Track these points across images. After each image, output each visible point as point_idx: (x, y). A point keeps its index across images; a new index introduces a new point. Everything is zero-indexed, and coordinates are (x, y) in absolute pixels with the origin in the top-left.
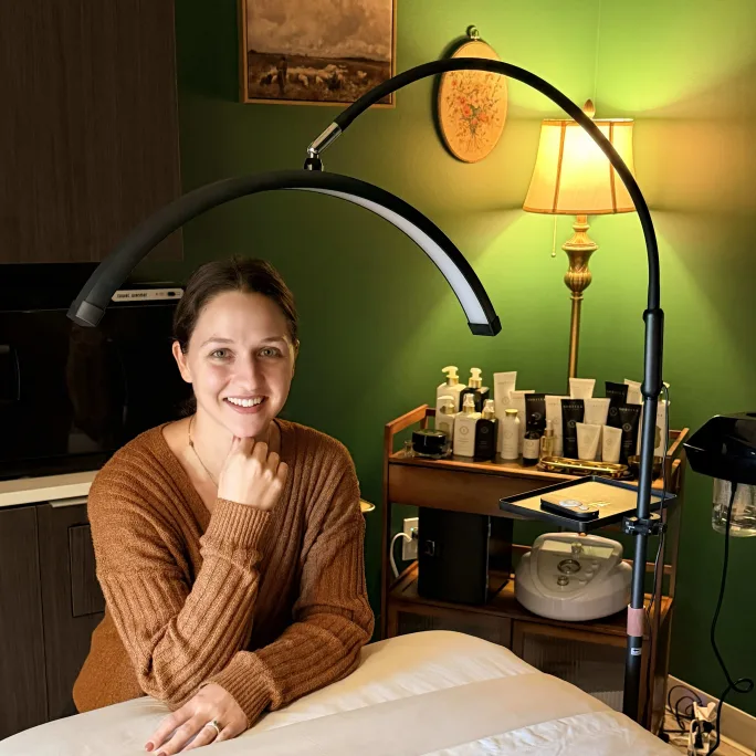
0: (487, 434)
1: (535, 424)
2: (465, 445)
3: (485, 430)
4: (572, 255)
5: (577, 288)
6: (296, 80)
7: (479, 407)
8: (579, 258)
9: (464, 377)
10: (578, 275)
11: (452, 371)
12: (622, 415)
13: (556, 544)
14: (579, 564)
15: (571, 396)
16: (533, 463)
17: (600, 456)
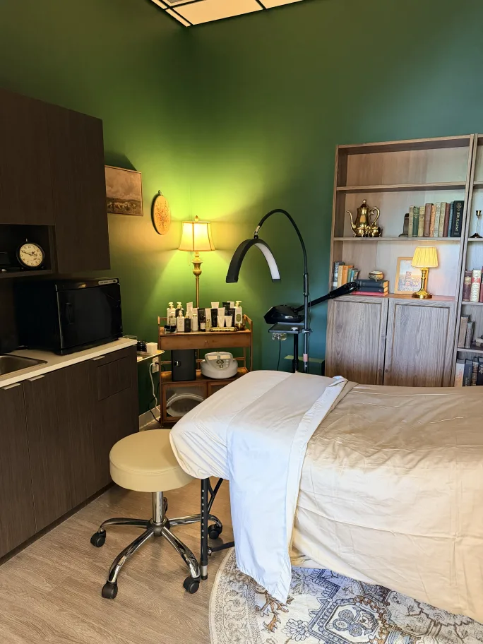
0: (188, 323)
1: (201, 318)
2: (181, 328)
3: (187, 322)
4: (195, 264)
5: (197, 275)
6: (117, 207)
7: (184, 315)
8: (197, 265)
9: (175, 306)
10: (197, 271)
11: (171, 304)
12: (230, 312)
13: (212, 356)
14: (222, 361)
15: (213, 308)
16: (204, 331)
17: (225, 326)
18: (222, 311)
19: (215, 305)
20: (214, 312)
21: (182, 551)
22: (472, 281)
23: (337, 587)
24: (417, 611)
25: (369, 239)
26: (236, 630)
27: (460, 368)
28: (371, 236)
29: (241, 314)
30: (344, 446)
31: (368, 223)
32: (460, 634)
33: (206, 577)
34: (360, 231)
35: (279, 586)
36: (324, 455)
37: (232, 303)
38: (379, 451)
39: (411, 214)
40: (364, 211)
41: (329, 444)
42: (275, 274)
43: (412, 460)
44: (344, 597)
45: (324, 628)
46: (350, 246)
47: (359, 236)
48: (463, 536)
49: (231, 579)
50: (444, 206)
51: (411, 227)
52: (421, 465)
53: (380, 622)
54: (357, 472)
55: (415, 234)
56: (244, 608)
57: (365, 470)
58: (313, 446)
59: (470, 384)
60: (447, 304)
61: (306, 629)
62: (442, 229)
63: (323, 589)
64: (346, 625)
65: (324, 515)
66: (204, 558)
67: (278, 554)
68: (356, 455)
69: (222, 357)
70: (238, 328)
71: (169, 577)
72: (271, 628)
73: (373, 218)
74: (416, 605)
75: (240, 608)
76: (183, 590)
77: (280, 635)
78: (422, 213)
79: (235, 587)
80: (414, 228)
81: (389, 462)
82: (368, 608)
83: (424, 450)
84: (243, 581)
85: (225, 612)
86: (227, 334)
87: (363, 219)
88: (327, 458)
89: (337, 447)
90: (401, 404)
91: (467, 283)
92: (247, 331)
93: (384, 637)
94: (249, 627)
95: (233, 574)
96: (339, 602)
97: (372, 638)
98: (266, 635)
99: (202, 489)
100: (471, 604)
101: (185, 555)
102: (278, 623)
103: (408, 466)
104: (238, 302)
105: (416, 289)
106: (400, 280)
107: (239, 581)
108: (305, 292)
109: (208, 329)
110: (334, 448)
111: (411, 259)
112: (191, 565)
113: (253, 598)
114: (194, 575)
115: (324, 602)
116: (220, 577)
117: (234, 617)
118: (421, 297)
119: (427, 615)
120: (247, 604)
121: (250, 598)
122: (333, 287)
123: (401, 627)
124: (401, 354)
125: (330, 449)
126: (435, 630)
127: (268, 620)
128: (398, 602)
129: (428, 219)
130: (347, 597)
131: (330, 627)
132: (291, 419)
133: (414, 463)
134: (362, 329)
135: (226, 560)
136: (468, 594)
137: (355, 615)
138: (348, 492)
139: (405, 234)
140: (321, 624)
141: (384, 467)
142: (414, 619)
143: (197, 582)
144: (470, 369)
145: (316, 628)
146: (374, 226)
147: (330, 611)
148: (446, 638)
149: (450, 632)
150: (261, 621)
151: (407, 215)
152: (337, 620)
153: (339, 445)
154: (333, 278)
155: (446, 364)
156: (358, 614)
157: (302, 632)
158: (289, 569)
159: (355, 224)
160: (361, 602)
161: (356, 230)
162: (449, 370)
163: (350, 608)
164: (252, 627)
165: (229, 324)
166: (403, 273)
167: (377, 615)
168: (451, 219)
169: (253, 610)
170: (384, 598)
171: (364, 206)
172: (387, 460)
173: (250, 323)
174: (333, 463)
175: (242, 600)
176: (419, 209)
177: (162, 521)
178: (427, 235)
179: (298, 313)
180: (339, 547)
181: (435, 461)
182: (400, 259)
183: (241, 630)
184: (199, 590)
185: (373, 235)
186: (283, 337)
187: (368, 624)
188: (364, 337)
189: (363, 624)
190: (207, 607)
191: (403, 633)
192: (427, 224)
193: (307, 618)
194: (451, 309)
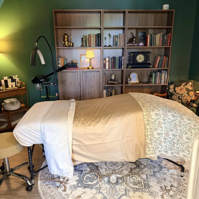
12: (13, 80)
13: (7, 101)
14: (13, 103)
15: (5, 79)
16: (2, 90)
17: (12, 87)
18: (9, 81)
19: (6, 78)
20: (6, 82)
21: (22, 177)
22: (106, 62)
23: (82, 171)
24: (108, 169)
25: (70, 47)
26: (53, 196)
27: (105, 91)
28: (70, 46)
29: (19, 81)
30: (85, 120)
31: (68, 41)
32: (121, 171)
33: (34, 184)
34: (66, 44)
35: (69, 173)
36: (79, 124)
37: (14, 77)
38: (96, 119)
39: (84, 38)
40: (66, 37)
41: (80, 121)
42: (43, 62)
43: (107, 119)
44: (85, 173)
45: (82, 184)
46: (62, 50)
47: (66, 46)
48: (124, 138)
49: (44, 181)
50: (95, 35)
51: (84, 43)
52: (110, 120)
53: (98, 176)
54: (91, 127)
55: (86, 46)
56: (53, 188)
57: (94, 126)
58: (75, 122)
59: (108, 96)
60: (99, 70)
61: (77, 186)
62: (95, 44)
63: (78, 173)
64: (89, 180)
65: (82, 144)
66: (32, 177)
67: (67, 162)
68: (89, 122)
69: (12, 101)
70: (18, 87)
71: (18, 189)
72: (65, 190)
73: (69, 39)
74: (107, 167)
75: (51, 189)
76: (26, 192)
77: (68, 191)
78: (87, 38)
79: (47, 183)
80: (85, 43)
81: (100, 122)
82: (94, 173)
83: (109, 116)
84: (49, 180)
85: (46, 192)
86: (14, 90)
87: (66, 40)
88: (80, 125)
89: (83, 121)
90: (96, 104)
91: (105, 63)
92: (23, 88)
93: (101, 179)
94: (57, 193)
95: (44, 179)
96: (84, 175)
97: (97, 181)
98: (64, 193)
99: (28, 151)
100: (127, 157)
101: (24, 178)
102: (66, 188)
103: (106, 121)
104: (16, 76)
105: (88, 66)
106: (82, 63)
107: (48, 181)
108: (54, 69)
109: (4, 89)
110: (82, 122)
111: (85, 55)
112: (28, 181)
113: (55, 184)
114: (30, 184)
115: (80, 176)
116: (39, 182)
117: (50, 192)
118: (90, 69)
119: (111, 169)
120: (53, 187)
121: (54, 184)
122: (58, 67)
123: (105, 175)
124: (86, 89)
125: (80, 122)
126: (114, 172)
127: (63, 189)
128: (102, 168)
129: (90, 40)
130: (86, 172)
131: (84, 183)
132: (64, 116)
133: (108, 120)
134: (72, 82)
135: (39, 176)
136: (126, 154)
137: (90, 176)
138: (89, 134)
139: (82, 46)
140: (81, 183)
141: (99, 124)
142: (108, 171)
143: (31, 186)
144: (108, 92)
145: (79, 185)
146: (71, 42)
147: (82, 178)
148: (118, 173)
149: (118, 171)
150: (60, 190)
151: (82, 38)
152: (85, 180)
153: (83, 120)
154: (58, 63)
155: (101, 91)
156: (91, 176)
157: (76, 187)
158: (72, 166)
159: (63, 41)
160: (91, 172)
161: (65, 44)
162: (102, 93)
163: (88, 175)
164: (58, 193)
165: (14, 86)
166: (83, 60)
167: (97, 174)
168: (97, 40)
169: (56, 188)
170: (97, 169)
171: (66, 34)
172: (99, 121)
173: (24, 84)
174: (83, 126)
175: (51, 186)
176: (86, 36)
177: (9, 170)
178: (90, 46)
179: (46, 78)
180: (87, 153)
181: (114, 118)
182: (81, 55)
183: (54, 195)
184: (33, 189)
185: (71, 46)
186: (41, 88)
187: (95, 178)
188: (73, 85)
189: (94, 178)
190: (38, 193)
191: (106, 176)
192: (90, 42)
193: (76, 183)
194: (101, 72)
